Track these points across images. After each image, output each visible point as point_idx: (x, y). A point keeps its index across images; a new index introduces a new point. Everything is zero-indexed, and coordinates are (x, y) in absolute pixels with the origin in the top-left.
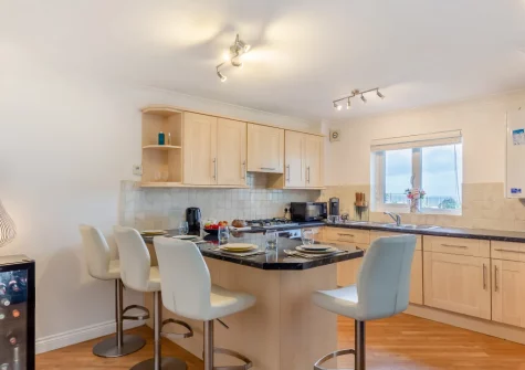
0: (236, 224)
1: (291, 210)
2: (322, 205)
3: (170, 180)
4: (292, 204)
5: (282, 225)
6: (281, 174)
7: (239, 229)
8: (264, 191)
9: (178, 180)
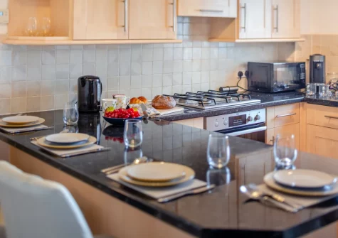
0: (159, 103)
1: (247, 74)
2: (298, 67)
3: (52, 33)
4: (249, 64)
5: (234, 104)
6: (232, 20)
7: (163, 113)
8: (206, 44)
9: (64, 32)
